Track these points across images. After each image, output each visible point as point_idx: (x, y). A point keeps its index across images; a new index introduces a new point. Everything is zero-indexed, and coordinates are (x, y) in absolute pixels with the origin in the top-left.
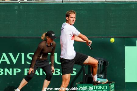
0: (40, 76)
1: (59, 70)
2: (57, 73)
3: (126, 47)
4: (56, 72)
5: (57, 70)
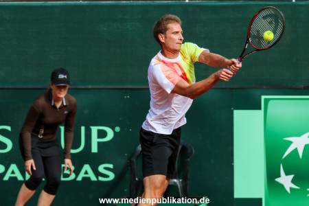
4: (65, 172)
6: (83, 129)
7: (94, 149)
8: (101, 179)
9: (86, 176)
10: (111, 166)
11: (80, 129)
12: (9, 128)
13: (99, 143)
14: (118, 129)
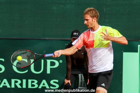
0: (11, 88)
1: (36, 81)
2: (33, 86)
3: (124, 53)
4: (33, 84)
5: (34, 82)
6: (43, 61)
7: (48, 72)
8: (51, 87)
9: (44, 86)
10: (57, 81)
11: (41, 61)
12: (3, 60)
13: (51, 68)
14: (61, 61)
